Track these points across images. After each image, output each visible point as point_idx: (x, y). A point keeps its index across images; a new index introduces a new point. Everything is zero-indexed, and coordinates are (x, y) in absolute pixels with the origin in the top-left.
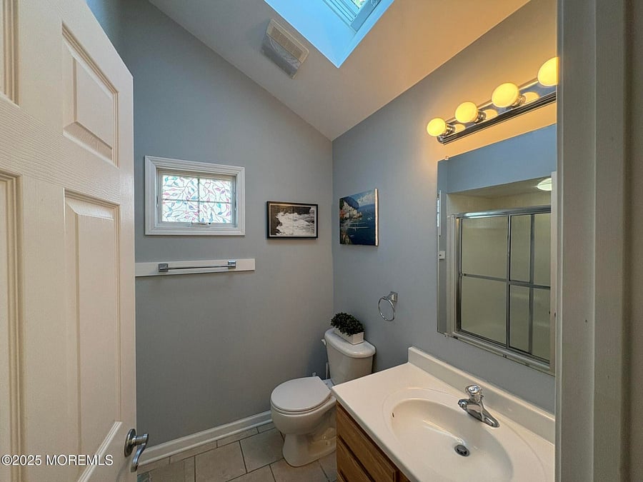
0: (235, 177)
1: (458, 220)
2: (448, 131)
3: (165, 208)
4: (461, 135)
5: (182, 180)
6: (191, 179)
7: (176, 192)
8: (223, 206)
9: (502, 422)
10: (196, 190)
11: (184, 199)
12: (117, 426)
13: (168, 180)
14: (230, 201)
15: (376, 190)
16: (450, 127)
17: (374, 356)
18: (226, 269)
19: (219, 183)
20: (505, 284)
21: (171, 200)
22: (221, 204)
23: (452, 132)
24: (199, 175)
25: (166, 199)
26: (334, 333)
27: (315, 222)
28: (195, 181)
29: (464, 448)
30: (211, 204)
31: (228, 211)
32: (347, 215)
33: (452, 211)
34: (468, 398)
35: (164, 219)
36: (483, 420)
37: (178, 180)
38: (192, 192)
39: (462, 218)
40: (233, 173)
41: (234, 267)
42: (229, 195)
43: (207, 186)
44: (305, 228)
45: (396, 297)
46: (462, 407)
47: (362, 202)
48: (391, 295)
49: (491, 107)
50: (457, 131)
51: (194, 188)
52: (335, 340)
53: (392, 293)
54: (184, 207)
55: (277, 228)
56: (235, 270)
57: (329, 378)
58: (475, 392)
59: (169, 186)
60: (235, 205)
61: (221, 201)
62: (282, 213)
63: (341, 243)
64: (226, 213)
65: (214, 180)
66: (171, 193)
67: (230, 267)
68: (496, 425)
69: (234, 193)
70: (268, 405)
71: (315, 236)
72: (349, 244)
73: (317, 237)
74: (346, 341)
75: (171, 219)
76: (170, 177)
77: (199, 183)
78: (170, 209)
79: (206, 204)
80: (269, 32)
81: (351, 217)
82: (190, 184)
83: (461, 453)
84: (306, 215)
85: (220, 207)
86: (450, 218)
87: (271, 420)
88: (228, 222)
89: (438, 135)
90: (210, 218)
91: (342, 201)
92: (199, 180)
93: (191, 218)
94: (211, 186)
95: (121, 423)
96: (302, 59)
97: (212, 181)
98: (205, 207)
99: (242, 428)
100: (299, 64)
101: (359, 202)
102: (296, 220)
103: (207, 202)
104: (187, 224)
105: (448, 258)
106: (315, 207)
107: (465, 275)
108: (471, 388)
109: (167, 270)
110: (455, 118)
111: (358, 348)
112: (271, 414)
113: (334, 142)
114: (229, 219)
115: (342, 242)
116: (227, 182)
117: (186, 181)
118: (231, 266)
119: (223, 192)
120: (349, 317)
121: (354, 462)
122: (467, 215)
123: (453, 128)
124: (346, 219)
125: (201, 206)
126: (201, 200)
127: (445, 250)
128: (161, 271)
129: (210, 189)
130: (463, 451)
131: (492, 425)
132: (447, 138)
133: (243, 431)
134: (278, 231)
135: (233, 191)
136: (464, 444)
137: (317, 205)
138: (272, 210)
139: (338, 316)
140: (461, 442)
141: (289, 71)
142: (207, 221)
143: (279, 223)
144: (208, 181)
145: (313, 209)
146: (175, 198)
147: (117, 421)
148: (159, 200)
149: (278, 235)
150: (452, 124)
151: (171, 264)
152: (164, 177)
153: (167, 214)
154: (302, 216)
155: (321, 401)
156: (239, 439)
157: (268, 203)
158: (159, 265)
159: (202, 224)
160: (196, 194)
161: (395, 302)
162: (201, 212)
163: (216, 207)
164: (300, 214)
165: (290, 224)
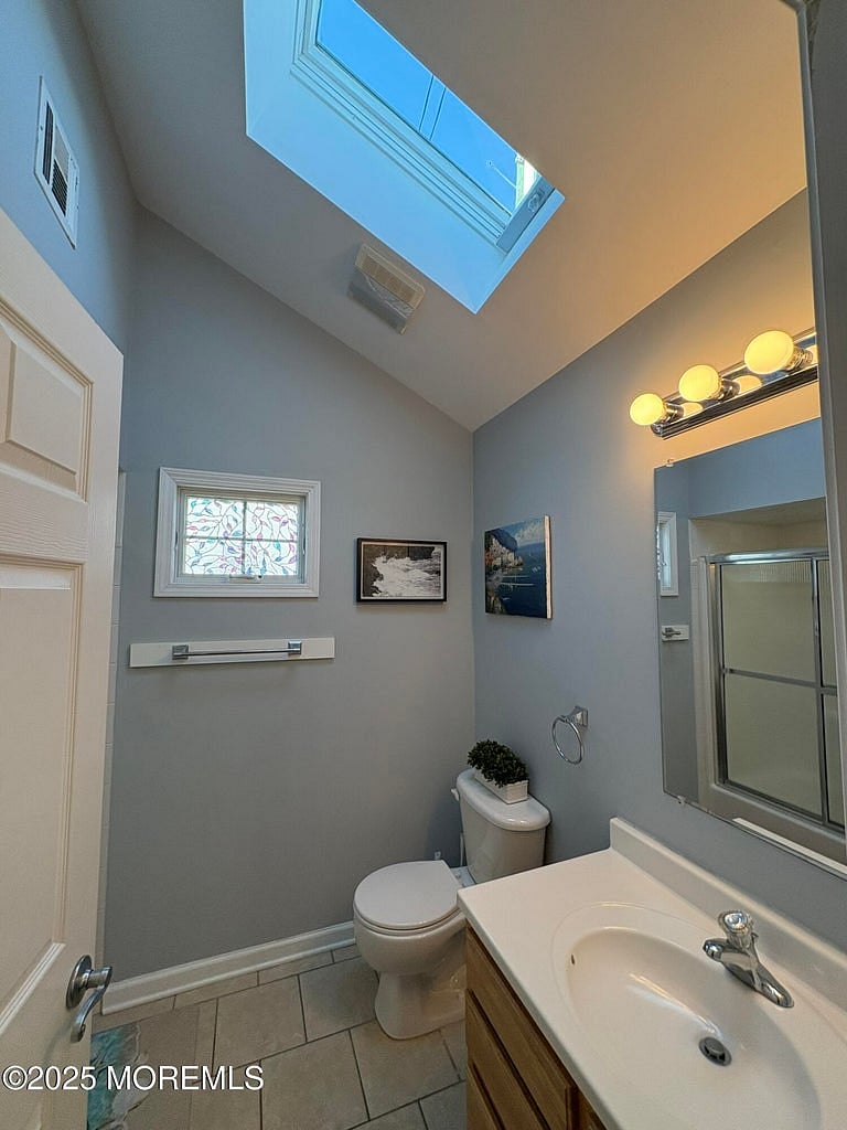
0: (304, 498)
1: (713, 567)
2: (671, 415)
3: (189, 551)
4: (696, 421)
5: (218, 505)
6: (232, 503)
7: (209, 524)
8: (284, 546)
9: (798, 994)
10: (240, 520)
11: (221, 535)
12: (56, 950)
13: (196, 506)
14: (295, 538)
15: (547, 518)
16: (674, 408)
17: (548, 829)
18: (285, 657)
19: (279, 509)
20: (812, 693)
21: (200, 538)
22: (281, 544)
23: (677, 417)
24: (245, 496)
25: (192, 537)
26: (473, 778)
27: (442, 573)
28: (240, 505)
29: (719, 1045)
30: (263, 543)
31: (292, 555)
32: (498, 562)
33: (699, 551)
34: (724, 936)
35: (188, 570)
36: (758, 987)
37: (212, 505)
38: (233, 524)
39: (721, 564)
40: (301, 490)
41: (299, 653)
42: (294, 528)
43: (258, 513)
44: (422, 584)
45: (586, 716)
46: (712, 955)
47: (523, 539)
48: (575, 712)
49: (744, 372)
50: (687, 415)
51: (237, 517)
52: (473, 791)
53: (578, 709)
54: (219, 549)
55: (375, 584)
56: (301, 658)
57: (465, 864)
58: (738, 926)
59: (197, 515)
60: (303, 544)
61: (281, 538)
62: (382, 559)
63: (487, 611)
64: (289, 558)
65: (270, 503)
66: (200, 526)
67: (291, 653)
68: (785, 1002)
69: (302, 525)
70: (348, 912)
71: (442, 598)
72: (501, 613)
73: (445, 600)
74: (494, 795)
75: (198, 571)
76: (200, 501)
77: (245, 508)
78: (197, 553)
79: (255, 544)
80: (360, 264)
81: (504, 566)
82: (231, 511)
83: (713, 1058)
84: (426, 562)
85: (278, 548)
86: (696, 564)
87: (353, 940)
88: (291, 574)
89: (653, 421)
90: (261, 566)
91: (489, 535)
92: (245, 505)
93: (230, 568)
94: (265, 514)
95: (63, 945)
96: (415, 302)
97: (266, 505)
98: (254, 548)
99: (304, 949)
100: (409, 311)
101: (517, 539)
102: (408, 570)
103: (258, 540)
104: (223, 577)
105: (695, 637)
106: (442, 546)
107: (732, 671)
108: (729, 918)
109: (184, 657)
110: (678, 393)
111: (516, 811)
112: (353, 929)
113: (474, 433)
114: (292, 569)
115: (490, 609)
116: (291, 507)
117: (225, 505)
118: (294, 651)
119: (285, 523)
120: (501, 750)
121: (496, 1050)
122: (732, 557)
123: (678, 409)
124: (496, 568)
125: (248, 548)
126: (248, 537)
127: (690, 624)
128: (176, 658)
129: (264, 519)
130: (717, 1054)
131: (778, 1002)
132: (671, 426)
133: (306, 957)
134: (376, 590)
135: (300, 522)
136: (720, 1036)
137: (445, 544)
138: (366, 555)
139: (480, 746)
140: (714, 1031)
141: (394, 321)
142: (256, 572)
143: (378, 576)
144: (261, 505)
145: (438, 549)
146: (206, 534)
147: (56, 942)
148: (180, 539)
149: (376, 596)
150: (675, 402)
151: (194, 646)
152: (190, 500)
153: (193, 560)
154: (419, 562)
155: (443, 913)
156: (297, 973)
157: (359, 541)
158: (174, 648)
159: (247, 579)
160: (240, 528)
161: (583, 726)
162: (246, 558)
163: (272, 549)
164: (415, 560)
165: (398, 577)
